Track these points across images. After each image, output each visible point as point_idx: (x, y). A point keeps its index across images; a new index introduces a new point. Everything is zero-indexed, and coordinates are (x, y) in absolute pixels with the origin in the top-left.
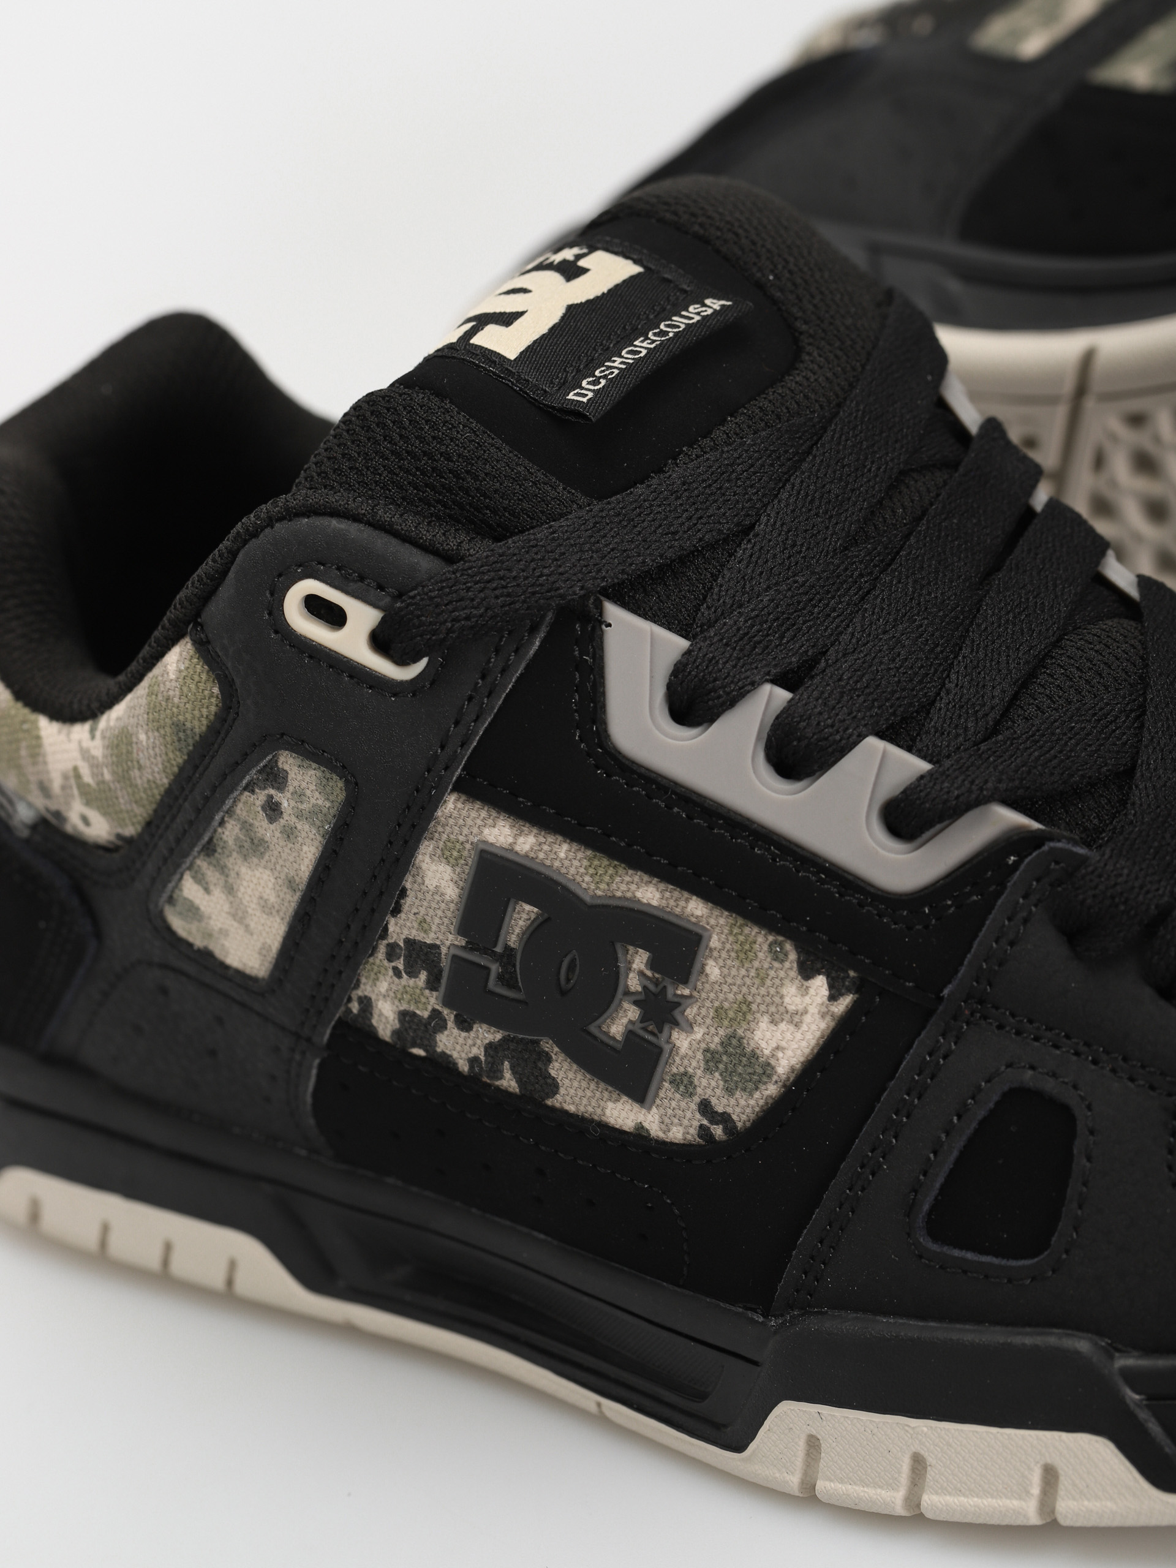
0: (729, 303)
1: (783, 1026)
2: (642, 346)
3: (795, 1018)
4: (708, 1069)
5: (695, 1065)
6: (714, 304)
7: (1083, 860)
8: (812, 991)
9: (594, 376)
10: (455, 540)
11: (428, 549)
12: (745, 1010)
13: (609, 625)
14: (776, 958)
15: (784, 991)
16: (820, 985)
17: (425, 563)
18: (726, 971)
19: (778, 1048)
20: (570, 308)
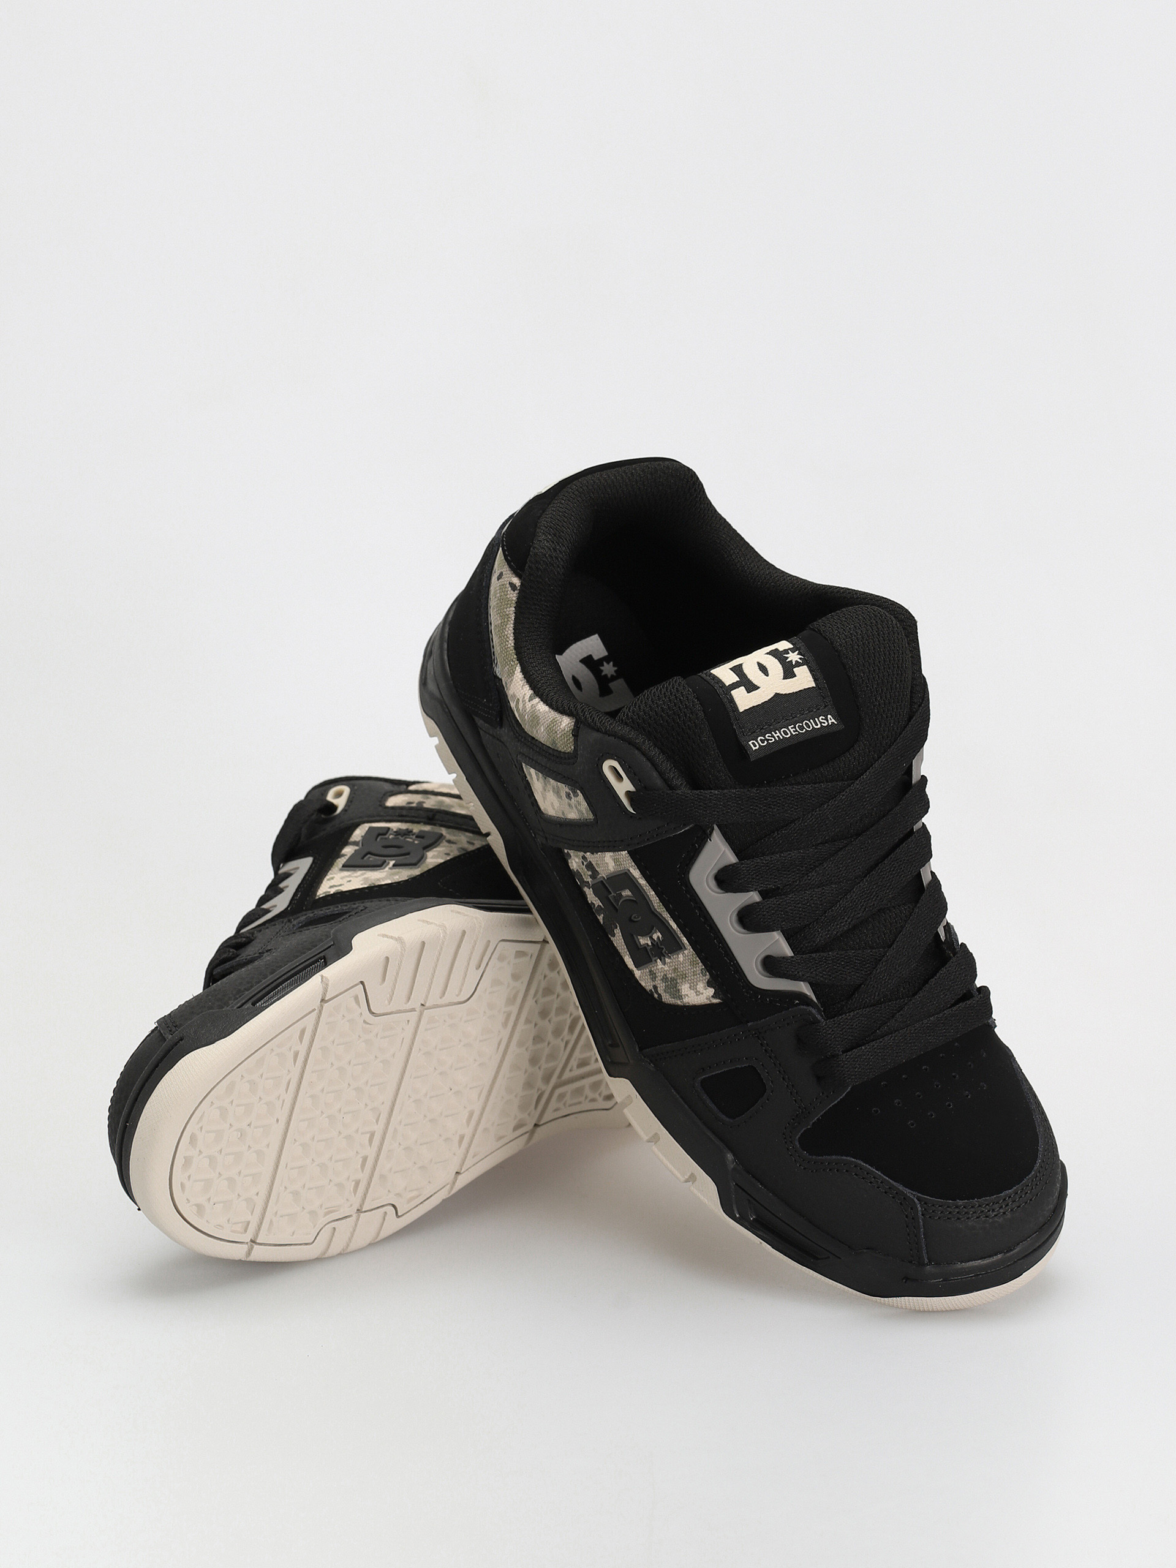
0: (836, 723)
1: (692, 991)
2: (791, 730)
3: (698, 993)
4: (662, 980)
5: (660, 975)
6: (831, 720)
7: (819, 1021)
8: (707, 990)
9: (764, 737)
10: (673, 775)
11: (661, 774)
12: (684, 977)
13: (710, 840)
14: (702, 973)
15: (699, 983)
16: (711, 991)
17: (659, 782)
18: (684, 962)
19: (687, 995)
20: (777, 695)
